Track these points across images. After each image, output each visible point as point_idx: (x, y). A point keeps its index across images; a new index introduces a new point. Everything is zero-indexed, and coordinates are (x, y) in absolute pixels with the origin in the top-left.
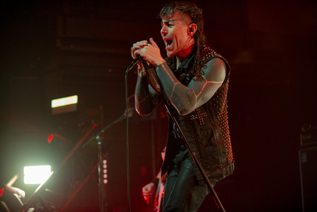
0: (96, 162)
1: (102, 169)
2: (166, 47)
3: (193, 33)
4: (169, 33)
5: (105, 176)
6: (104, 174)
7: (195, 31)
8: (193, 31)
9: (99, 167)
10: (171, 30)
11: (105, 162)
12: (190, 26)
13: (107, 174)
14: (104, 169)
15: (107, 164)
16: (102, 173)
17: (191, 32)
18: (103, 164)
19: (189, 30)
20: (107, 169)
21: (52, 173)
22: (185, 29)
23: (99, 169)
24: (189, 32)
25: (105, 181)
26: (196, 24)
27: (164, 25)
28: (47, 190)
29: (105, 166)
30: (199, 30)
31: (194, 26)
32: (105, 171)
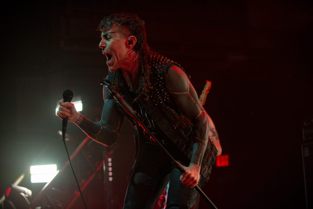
0: (101, 160)
1: (107, 167)
2: (107, 62)
3: (132, 46)
4: (107, 47)
5: (110, 174)
6: (109, 171)
7: (134, 44)
8: (132, 44)
9: (104, 165)
10: (109, 43)
11: (110, 160)
12: (129, 39)
13: (112, 171)
14: (109, 167)
15: (112, 162)
16: (108, 171)
17: (130, 44)
18: (108, 162)
19: (128, 43)
20: (112, 167)
21: (58, 172)
22: (123, 41)
23: (104, 167)
24: (128, 45)
25: (111, 179)
26: (135, 36)
27: (103, 39)
28: (53, 188)
29: (110, 164)
30: (139, 42)
31: (133, 38)
32: (110, 169)
